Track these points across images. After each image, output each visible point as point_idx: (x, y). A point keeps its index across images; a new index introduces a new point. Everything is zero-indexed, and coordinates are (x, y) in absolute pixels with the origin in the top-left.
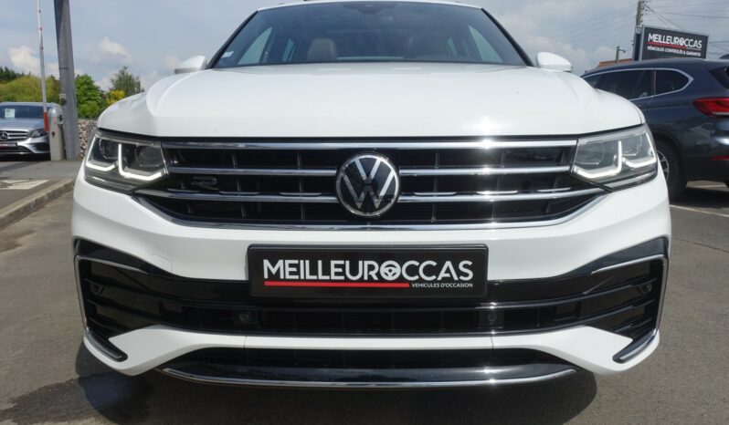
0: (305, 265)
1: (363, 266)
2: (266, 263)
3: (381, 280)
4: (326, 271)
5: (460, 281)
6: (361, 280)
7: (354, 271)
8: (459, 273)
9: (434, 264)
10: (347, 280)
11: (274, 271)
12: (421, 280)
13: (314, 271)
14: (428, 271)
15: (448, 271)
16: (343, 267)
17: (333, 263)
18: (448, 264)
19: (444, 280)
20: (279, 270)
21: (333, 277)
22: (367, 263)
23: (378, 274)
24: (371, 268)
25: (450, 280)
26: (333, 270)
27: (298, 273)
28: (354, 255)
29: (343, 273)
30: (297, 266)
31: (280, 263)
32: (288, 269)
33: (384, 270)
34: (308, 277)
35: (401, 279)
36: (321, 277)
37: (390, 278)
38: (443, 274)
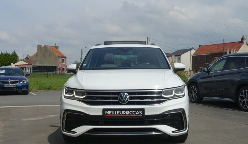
0: (113, 112)
2: (106, 112)
3: (126, 114)
4: (116, 113)
5: (140, 115)
6: (123, 114)
7: (121, 113)
8: (140, 113)
9: (135, 111)
10: (120, 114)
11: (107, 113)
12: (133, 114)
13: (114, 113)
16: (119, 112)
17: (118, 111)
18: (138, 111)
19: (137, 114)
21: (118, 114)
22: (124, 111)
23: (125, 113)
24: (124, 112)
25: (138, 114)
26: (118, 113)
27: (111, 113)
28: (121, 110)
29: (119, 113)
30: (111, 112)
31: (108, 111)
32: (110, 113)
33: (126, 113)
34: (113, 114)
35: (129, 114)
36: (116, 114)
37: (128, 114)
38: (137, 113)
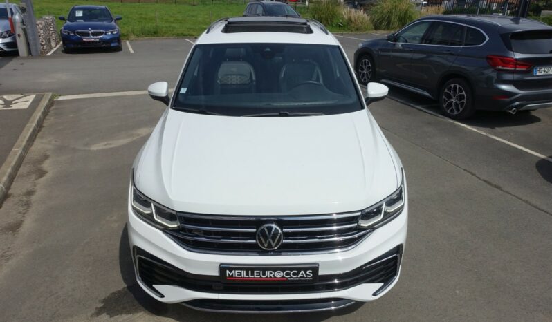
0: (244, 273)
1: (268, 273)
2: (228, 272)
3: (275, 277)
4: (253, 274)
5: (307, 277)
6: (267, 277)
7: (264, 274)
8: (307, 275)
9: (296, 272)
10: (261, 277)
11: (231, 274)
12: (291, 277)
13: (247, 274)
14: (294, 274)
15: (302, 274)
16: (260, 273)
17: (255, 272)
18: (302, 272)
19: (301, 277)
20: (233, 275)
21: (255, 277)
22: (269, 271)
23: (274, 275)
24: (271, 273)
25: (303, 277)
26: (255, 274)
27: (240, 275)
28: (264, 268)
29: (260, 275)
30: (241, 273)
31: (233, 272)
32: (237, 274)
33: (276, 274)
34: (245, 276)
35: (283, 277)
36: (250, 276)
37: (279, 276)
38: (300, 275)
